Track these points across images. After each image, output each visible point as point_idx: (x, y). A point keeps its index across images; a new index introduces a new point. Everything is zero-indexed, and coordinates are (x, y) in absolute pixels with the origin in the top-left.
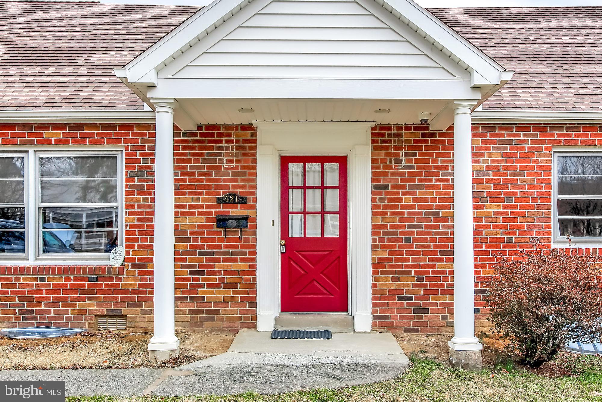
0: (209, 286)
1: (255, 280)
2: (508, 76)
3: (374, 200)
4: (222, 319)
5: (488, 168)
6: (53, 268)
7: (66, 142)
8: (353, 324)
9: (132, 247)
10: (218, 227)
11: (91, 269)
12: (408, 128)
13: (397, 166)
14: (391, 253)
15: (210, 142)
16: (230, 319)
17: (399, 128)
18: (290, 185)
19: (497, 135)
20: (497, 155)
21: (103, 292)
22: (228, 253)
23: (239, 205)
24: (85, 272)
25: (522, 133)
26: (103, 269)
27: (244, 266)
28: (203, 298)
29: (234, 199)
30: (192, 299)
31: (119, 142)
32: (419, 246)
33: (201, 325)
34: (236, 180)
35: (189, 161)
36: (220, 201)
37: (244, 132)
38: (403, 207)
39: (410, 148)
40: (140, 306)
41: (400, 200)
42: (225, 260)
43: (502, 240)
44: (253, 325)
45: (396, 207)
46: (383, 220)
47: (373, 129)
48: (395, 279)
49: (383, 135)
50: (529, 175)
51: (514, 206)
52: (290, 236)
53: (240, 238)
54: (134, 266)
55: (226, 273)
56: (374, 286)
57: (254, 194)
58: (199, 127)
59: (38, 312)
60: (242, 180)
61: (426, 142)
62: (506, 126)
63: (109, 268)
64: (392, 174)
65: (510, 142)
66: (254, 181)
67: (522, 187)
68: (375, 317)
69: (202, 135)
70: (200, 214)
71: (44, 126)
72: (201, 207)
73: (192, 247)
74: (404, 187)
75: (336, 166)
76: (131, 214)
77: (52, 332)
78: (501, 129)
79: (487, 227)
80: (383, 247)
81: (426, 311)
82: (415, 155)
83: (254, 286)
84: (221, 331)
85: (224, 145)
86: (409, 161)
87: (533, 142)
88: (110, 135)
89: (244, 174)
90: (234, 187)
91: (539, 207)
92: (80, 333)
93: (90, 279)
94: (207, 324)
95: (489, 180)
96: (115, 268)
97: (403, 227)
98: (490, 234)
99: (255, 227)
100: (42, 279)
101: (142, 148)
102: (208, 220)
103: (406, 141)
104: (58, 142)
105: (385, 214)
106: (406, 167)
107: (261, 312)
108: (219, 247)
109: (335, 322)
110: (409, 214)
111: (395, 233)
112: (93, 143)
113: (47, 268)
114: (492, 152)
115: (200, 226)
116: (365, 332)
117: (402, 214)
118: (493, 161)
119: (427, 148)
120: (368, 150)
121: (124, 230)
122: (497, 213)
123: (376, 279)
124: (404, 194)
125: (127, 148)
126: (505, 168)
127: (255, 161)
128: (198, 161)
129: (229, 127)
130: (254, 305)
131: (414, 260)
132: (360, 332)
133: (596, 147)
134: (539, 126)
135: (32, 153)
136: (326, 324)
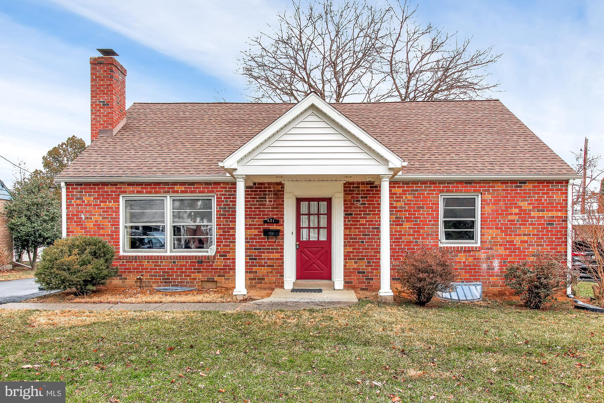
0: (259, 266)
1: (283, 263)
2: (405, 164)
3: (345, 221)
4: (266, 283)
5: (405, 204)
6: (180, 257)
7: (186, 192)
8: (334, 286)
9: (220, 246)
10: (264, 235)
11: (199, 257)
12: (363, 183)
13: (357, 203)
14: (354, 249)
15: (260, 191)
16: (270, 283)
17: (358, 183)
18: (301, 213)
19: (410, 187)
20: (410, 197)
21: (205, 269)
22: (269, 249)
23: (275, 224)
24: (196, 259)
25: (423, 185)
26: (205, 257)
27: (277, 256)
28: (256, 272)
29: (273, 221)
30: (252, 272)
31: (213, 192)
32: (368, 245)
33: (255, 286)
34: (273, 211)
36: (265, 222)
37: (277, 186)
38: (360, 225)
39: (364, 194)
40: (224, 276)
41: (359, 221)
42: (268, 253)
43: (412, 242)
44: (282, 287)
45: (357, 225)
46: (350, 231)
47: (345, 184)
48: (356, 263)
49: (350, 187)
50: (427, 208)
51: (419, 224)
52: (301, 240)
53: (275, 241)
54: (220, 256)
55: (268, 259)
56: (345, 266)
57: (283, 218)
58: (255, 184)
59: (172, 279)
60: (276, 211)
61: (373, 191)
62: (415, 182)
63: (208, 256)
64: (355, 208)
65: (417, 190)
66: (283, 211)
67: (423, 214)
68: (345, 282)
69: (256, 188)
70: (255, 228)
71: (175, 184)
72: (255, 225)
73: (251, 245)
74: (361, 214)
75: (325, 203)
76: (219, 229)
77: (179, 289)
78: (412, 184)
79: (405, 235)
80: (350, 246)
81: (372, 279)
82: (366, 197)
83: (283, 266)
84: (265, 289)
85: (267, 193)
86: (363, 201)
87: (429, 190)
88: (208, 188)
89: (277, 208)
90: (272, 215)
91: (432, 225)
92: (194, 290)
93: (198, 262)
94: (258, 285)
95: (406, 211)
96: (211, 256)
97: (360, 235)
98: (406, 239)
99: (283, 235)
100: (174, 262)
101: (225, 195)
102: (259, 232)
103: (362, 190)
104: (182, 192)
105: (351, 228)
106: (362, 204)
107: (286, 279)
108: (265, 246)
109: (325, 285)
110: (363, 228)
111: (356, 239)
112: (199, 192)
113: (177, 257)
114: (407, 196)
115: (255, 235)
116: (340, 290)
117: (360, 228)
118: (408, 200)
119: (373, 194)
120: (342, 195)
121: (216, 237)
122: (410, 228)
123: (346, 263)
124: (361, 218)
125: (217, 195)
126: (414, 204)
127: (283, 201)
128: (254, 201)
129: (269, 184)
130: (283, 276)
131: (366, 252)
132: (337, 290)
133: (463, 193)
134: (433, 182)
135: (168, 197)
136: (320, 285)
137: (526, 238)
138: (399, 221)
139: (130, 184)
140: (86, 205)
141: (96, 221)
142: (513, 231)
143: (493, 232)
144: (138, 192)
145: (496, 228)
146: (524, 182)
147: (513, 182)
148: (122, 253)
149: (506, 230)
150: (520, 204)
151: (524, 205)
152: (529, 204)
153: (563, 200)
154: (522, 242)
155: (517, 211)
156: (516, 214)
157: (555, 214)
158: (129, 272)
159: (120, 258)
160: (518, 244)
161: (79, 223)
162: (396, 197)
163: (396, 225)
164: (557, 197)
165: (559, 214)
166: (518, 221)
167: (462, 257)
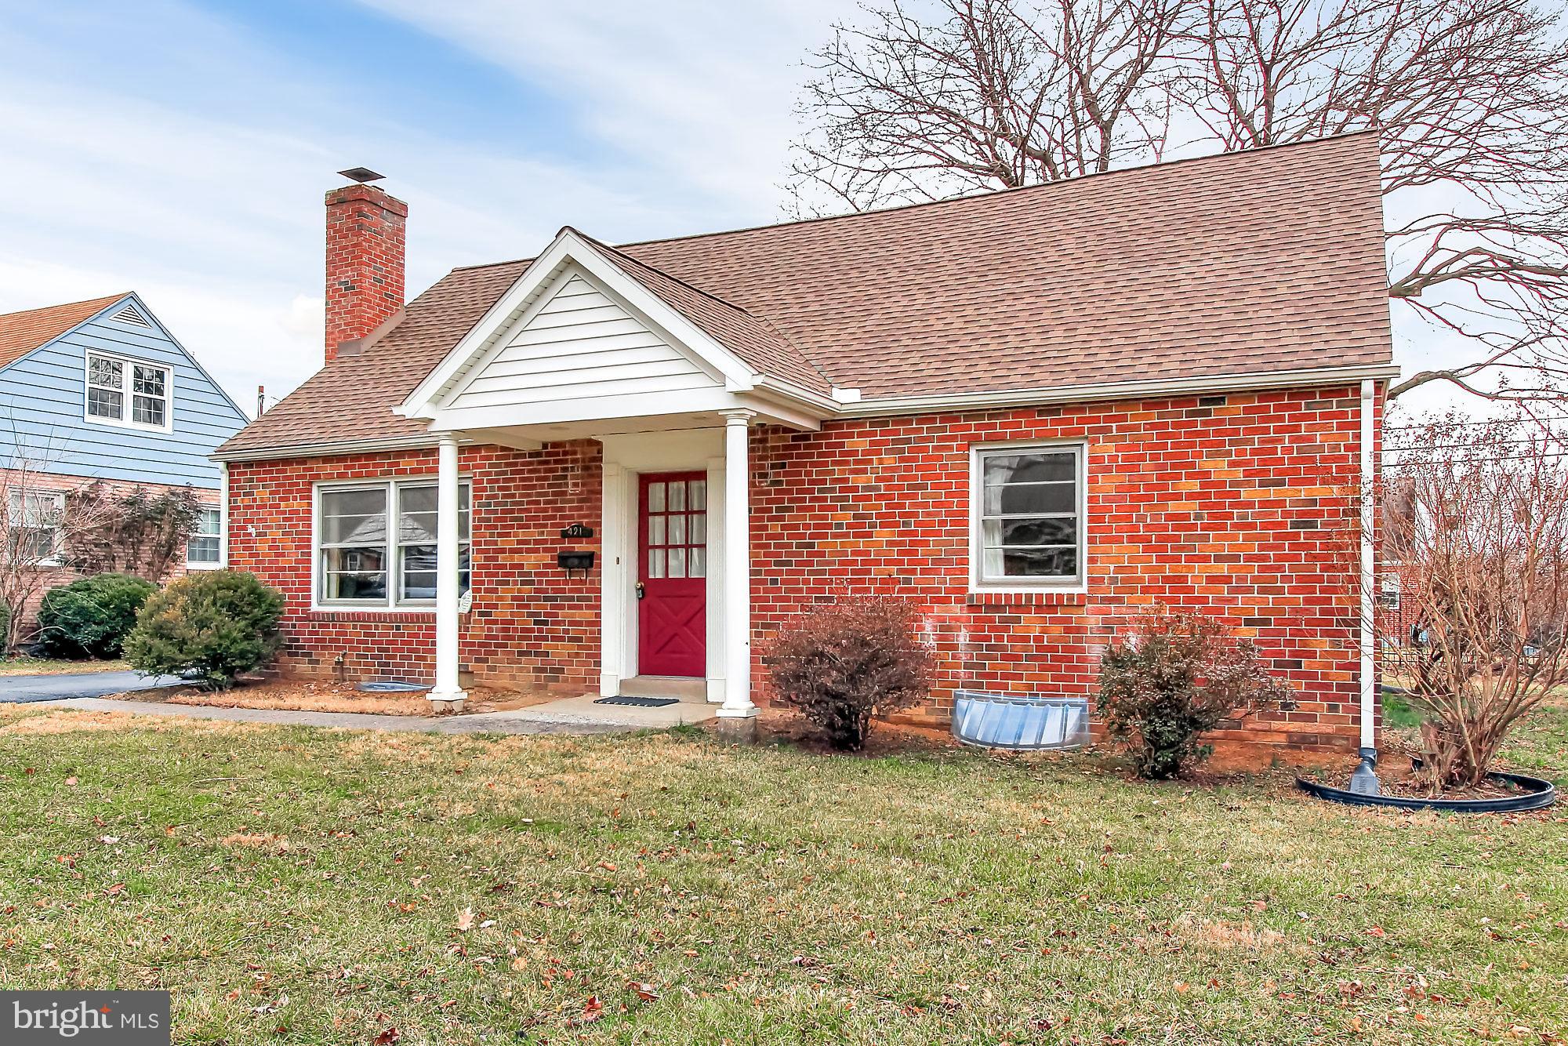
0: (554, 639)
1: (600, 632)
4: (566, 680)
5: (878, 479)
6: (407, 615)
7: (420, 471)
8: (706, 693)
9: (480, 591)
10: (563, 566)
13: (762, 482)
14: (754, 599)
15: (555, 462)
16: (574, 680)
18: (650, 511)
19: (890, 433)
20: (890, 460)
22: (572, 599)
23: (584, 539)
25: (925, 426)
27: (591, 615)
28: (547, 654)
29: (579, 531)
30: (537, 654)
31: (467, 468)
32: (787, 591)
33: (544, 687)
34: (581, 509)
35: (534, 487)
37: (590, 448)
38: (769, 537)
39: (778, 457)
40: (487, 661)
41: (765, 528)
42: (570, 607)
43: (897, 581)
44: (597, 690)
45: (761, 537)
48: (758, 635)
50: (935, 486)
51: (914, 533)
52: (651, 576)
53: (585, 581)
54: (481, 614)
55: (571, 623)
57: (599, 524)
58: (545, 446)
59: (394, 665)
60: (593, 508)
61: (798, 447)
62: (902, 418)
64: (756, 493)
65: (908, 441)
66: (600, 508)
67: (925, 505)
69: (549, 454)
70: (545, 550)
71: (401, 454)
72: (545, 541)
73: (537, 591)
74: (770, 510)
75: (697, 484)
76: (478, 552)
78: (895, 423)
79: (877, 562)
82: (783, 466)
83: (599, 640)
84: (564, 694)
85: (569, 465)
87: (940, 439)
89: (589, 500)
90: (579, 517)
91: (948, 533)
94: (550, 685)
95: (879, 497)
96: (463, 615)
97: (768, 563)
98: (881, 572)
99: (600, 565)
100: (398, 628)
101: (489, 474)
102: (552, 558)
103: (773, 448)
104: (414, 471)
106: (774, 483)
107: (605, 673)
108: (563, 591)
109: (687, 690)
110: (777, 546)
111: (759, 573)
113: (404, 615)
114: (883, 456)
115: (545, 566)
116: (716, 703)
117: (768, 546)
118: (885, 469)
119: (799, 456)
121: (471, 571)
122: (890, 543)
124: (770, 519)
125: (475, 475)
126: (901, 478)
127: (600, 484)
128: (542, 487)
129: (573, 443)
130: (598, 664)
131: (783, 609)
132: (713, 703)
133: (1033, 441)
134: (949, 416)
135: (392, 484)
136: (674, 691)
137: (1224, 568)
138: (863, 525)
139: (327, 459)
140: (259, 507)
141: (274, 541)
142: (1182, 548)
143: (1125, 551)
144: (341, 476)
145: (1131, 540)
146: (1215, 398)
147: (1182, 399)
148: (315, 607)
149: (1160, 546)
150: (1205, 464)
151: (1218, 467)
152: (1232, 464)
153: (1347, 448)
154: (1211, 580)
155: (1195, 486)
156: (1191, 496)
157: (1319, 491)
158: (324, 648)
159: (310, 617)
160: (1198, 588)
161: (247, 542)
162: (856, 462)
163: (856, 535)
164: (1324, 439)
165: (1335, 491)
166: (1198, 517)
167: (1031, 624)
